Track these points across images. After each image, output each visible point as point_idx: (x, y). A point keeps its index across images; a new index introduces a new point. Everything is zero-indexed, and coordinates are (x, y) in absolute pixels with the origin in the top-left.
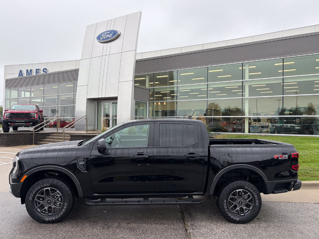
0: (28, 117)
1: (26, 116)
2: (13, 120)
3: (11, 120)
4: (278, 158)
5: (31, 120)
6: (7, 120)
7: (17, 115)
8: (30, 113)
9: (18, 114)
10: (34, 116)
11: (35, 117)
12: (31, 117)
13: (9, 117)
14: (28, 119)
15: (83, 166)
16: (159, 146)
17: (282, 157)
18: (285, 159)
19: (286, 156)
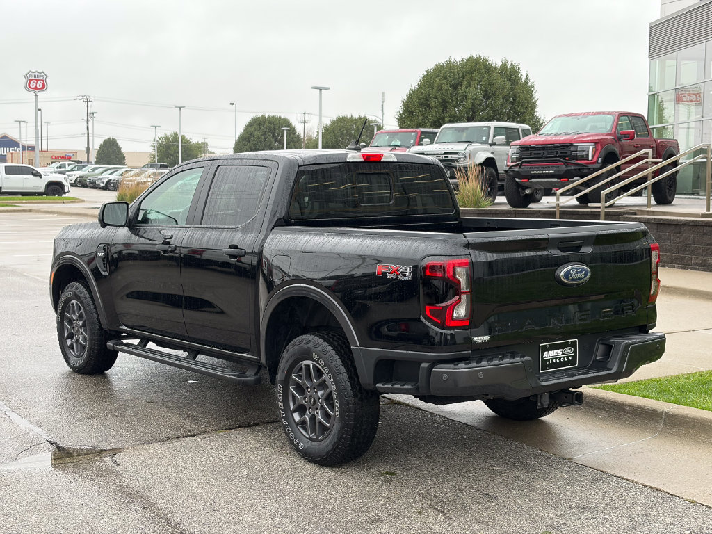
0: (564, 157)
1: (559, 152)
2: (525, 169)
3: (520, 168)
4: (385, 274)
5: (573, 168)
6: (510, 168)
7: (536, 152)
8: (571, 145)
9: (538, 149)
10: (584, 153)
11: (587, 155)
12: (576, 158)
13: (518, 159)
14: (564, 163)
15: (104, 261)
16: (201, 224)
17: (395, 272)
18: (403, 278)
19: (409, 270)
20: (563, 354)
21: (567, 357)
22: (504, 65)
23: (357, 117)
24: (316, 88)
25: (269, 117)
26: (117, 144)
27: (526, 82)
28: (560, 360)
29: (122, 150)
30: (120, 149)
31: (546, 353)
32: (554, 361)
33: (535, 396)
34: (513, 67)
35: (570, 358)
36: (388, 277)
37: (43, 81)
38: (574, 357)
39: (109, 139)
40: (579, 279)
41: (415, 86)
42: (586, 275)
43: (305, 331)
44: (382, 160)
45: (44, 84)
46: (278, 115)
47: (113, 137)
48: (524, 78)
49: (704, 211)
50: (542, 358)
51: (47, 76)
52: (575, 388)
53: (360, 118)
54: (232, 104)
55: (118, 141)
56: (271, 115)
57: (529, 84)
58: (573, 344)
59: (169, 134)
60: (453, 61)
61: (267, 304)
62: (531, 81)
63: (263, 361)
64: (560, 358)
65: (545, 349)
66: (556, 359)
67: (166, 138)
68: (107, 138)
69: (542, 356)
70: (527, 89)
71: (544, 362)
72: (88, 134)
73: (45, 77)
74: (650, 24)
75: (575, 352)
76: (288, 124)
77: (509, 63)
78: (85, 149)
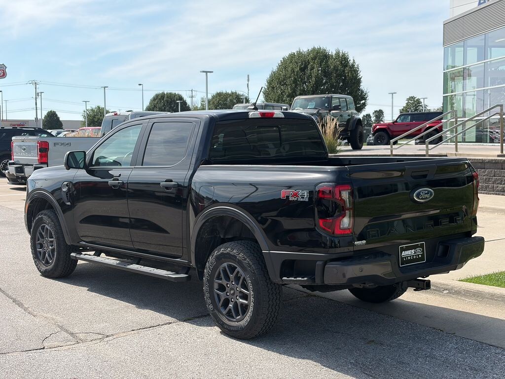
4: (288, 197)
15: (67, 194)
16: (142, 165)
17: (296, 195)
18: (302, 200)
19: (306, 194)
20: (415, 253)
21: (418, 255)
22: (338, 54)
23: (230, 92)
24: (204, 72)
25: (167, 93)
26: (56, 115)
27: (353, 65)
28: (413, 257)
29: (61, 119)
30: (59, 118)
31: (404, 252)
32: (409, 258)
33: (398, 283)
34: (344, 55)
35: (420, 256)
36: (290, 199)
37: (3, 70)
38: (423, 255)
39: (51, 111)
40: (426, 198)
41: (275, 69)
42: (431, 195)
43: (223, 241)
44: (275, 116)
45: (4, 73)
46: (174, 92)
47: (54, 110)
48: (351, 62)
49: (499, 153)
50: (401, 256)
51: (6, 67)
52: (424, 278)
53: (232, 93)
54: (140, 85)
55: (57, 113)
56: (169, 92)
57: (356, 66)
58: (422, 246)
59: (94, 107)
60: (301, 51)
61: (196, 222)
62: (357, 64)
63: (193, 264)
64: (413, 256)
65: (403, 250)
66: (410, 256)
67: (92, 110)
68: (50, 110)
69: (401, 255)
70: (354, 71)
71: (402, 258)
72: (36, 108)
73: (5, 67)
74: (444, 22)
75: (423, 251)
76: (181, 98)
77: (341, 52)
78: (34, 119)
